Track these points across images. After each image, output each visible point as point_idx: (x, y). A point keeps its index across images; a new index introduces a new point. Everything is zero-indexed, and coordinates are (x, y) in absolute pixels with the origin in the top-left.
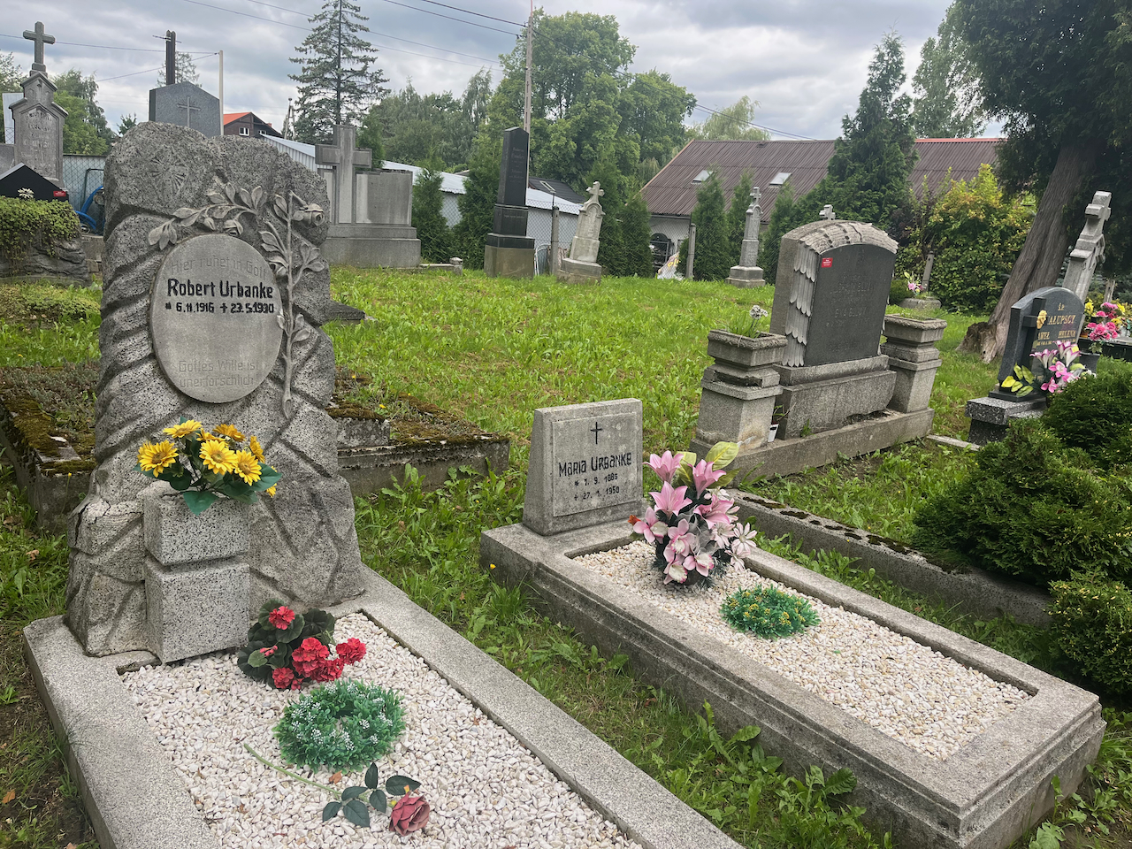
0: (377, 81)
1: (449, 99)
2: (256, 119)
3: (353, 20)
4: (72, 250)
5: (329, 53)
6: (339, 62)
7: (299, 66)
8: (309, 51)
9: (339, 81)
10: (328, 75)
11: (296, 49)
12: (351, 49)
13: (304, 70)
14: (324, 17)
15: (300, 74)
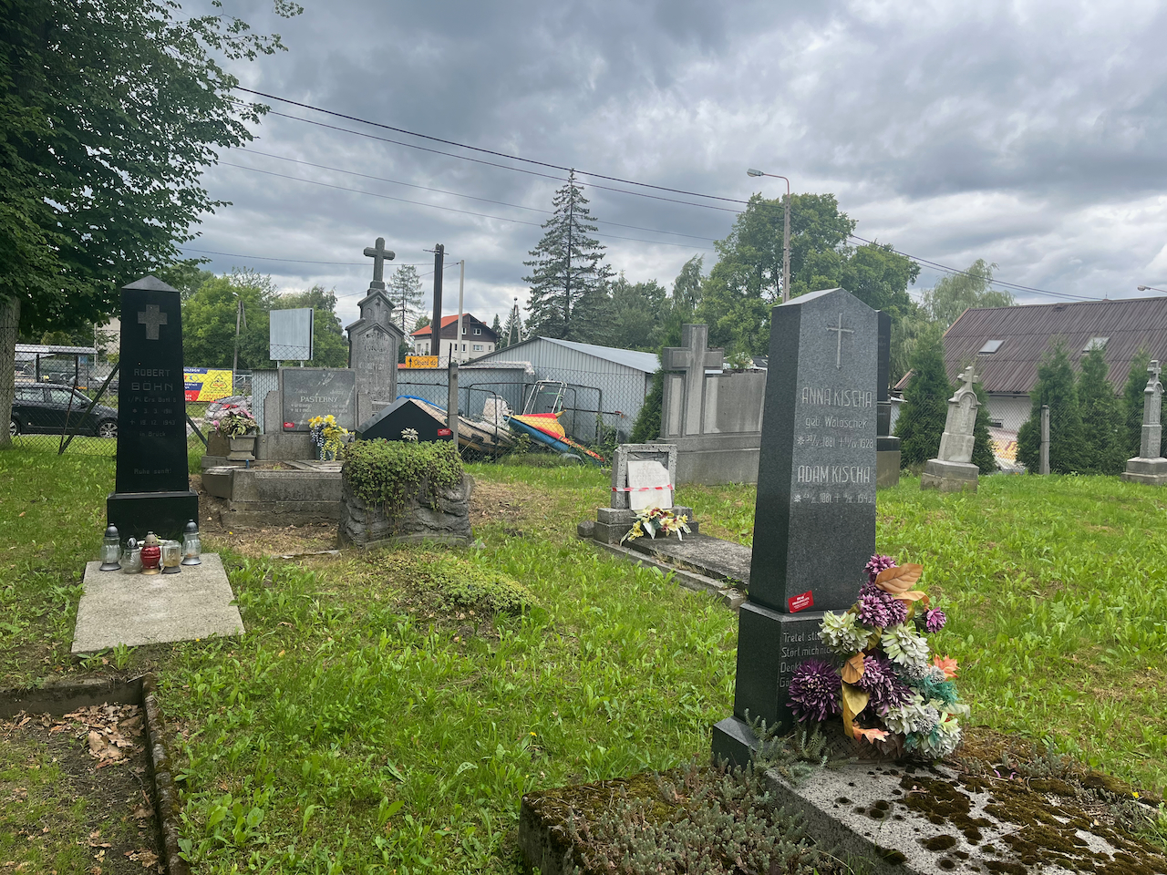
0: (606, 275)
1: (654, 287)
2: (473, 319)
3: (581, 222)
4: (457, 501)
5: (560, 254)
6: (569, 261)
7: (531, 268)
8: (541, 254)
9: (568, 279)
10: (559, 275)
11: (530, 253)
12: (580, 248)
13: (535, 272)
14: (556, 222)
15: (532, 276)
